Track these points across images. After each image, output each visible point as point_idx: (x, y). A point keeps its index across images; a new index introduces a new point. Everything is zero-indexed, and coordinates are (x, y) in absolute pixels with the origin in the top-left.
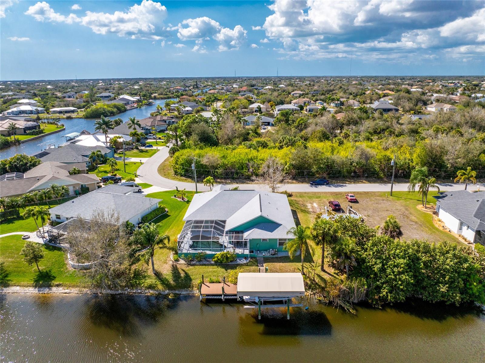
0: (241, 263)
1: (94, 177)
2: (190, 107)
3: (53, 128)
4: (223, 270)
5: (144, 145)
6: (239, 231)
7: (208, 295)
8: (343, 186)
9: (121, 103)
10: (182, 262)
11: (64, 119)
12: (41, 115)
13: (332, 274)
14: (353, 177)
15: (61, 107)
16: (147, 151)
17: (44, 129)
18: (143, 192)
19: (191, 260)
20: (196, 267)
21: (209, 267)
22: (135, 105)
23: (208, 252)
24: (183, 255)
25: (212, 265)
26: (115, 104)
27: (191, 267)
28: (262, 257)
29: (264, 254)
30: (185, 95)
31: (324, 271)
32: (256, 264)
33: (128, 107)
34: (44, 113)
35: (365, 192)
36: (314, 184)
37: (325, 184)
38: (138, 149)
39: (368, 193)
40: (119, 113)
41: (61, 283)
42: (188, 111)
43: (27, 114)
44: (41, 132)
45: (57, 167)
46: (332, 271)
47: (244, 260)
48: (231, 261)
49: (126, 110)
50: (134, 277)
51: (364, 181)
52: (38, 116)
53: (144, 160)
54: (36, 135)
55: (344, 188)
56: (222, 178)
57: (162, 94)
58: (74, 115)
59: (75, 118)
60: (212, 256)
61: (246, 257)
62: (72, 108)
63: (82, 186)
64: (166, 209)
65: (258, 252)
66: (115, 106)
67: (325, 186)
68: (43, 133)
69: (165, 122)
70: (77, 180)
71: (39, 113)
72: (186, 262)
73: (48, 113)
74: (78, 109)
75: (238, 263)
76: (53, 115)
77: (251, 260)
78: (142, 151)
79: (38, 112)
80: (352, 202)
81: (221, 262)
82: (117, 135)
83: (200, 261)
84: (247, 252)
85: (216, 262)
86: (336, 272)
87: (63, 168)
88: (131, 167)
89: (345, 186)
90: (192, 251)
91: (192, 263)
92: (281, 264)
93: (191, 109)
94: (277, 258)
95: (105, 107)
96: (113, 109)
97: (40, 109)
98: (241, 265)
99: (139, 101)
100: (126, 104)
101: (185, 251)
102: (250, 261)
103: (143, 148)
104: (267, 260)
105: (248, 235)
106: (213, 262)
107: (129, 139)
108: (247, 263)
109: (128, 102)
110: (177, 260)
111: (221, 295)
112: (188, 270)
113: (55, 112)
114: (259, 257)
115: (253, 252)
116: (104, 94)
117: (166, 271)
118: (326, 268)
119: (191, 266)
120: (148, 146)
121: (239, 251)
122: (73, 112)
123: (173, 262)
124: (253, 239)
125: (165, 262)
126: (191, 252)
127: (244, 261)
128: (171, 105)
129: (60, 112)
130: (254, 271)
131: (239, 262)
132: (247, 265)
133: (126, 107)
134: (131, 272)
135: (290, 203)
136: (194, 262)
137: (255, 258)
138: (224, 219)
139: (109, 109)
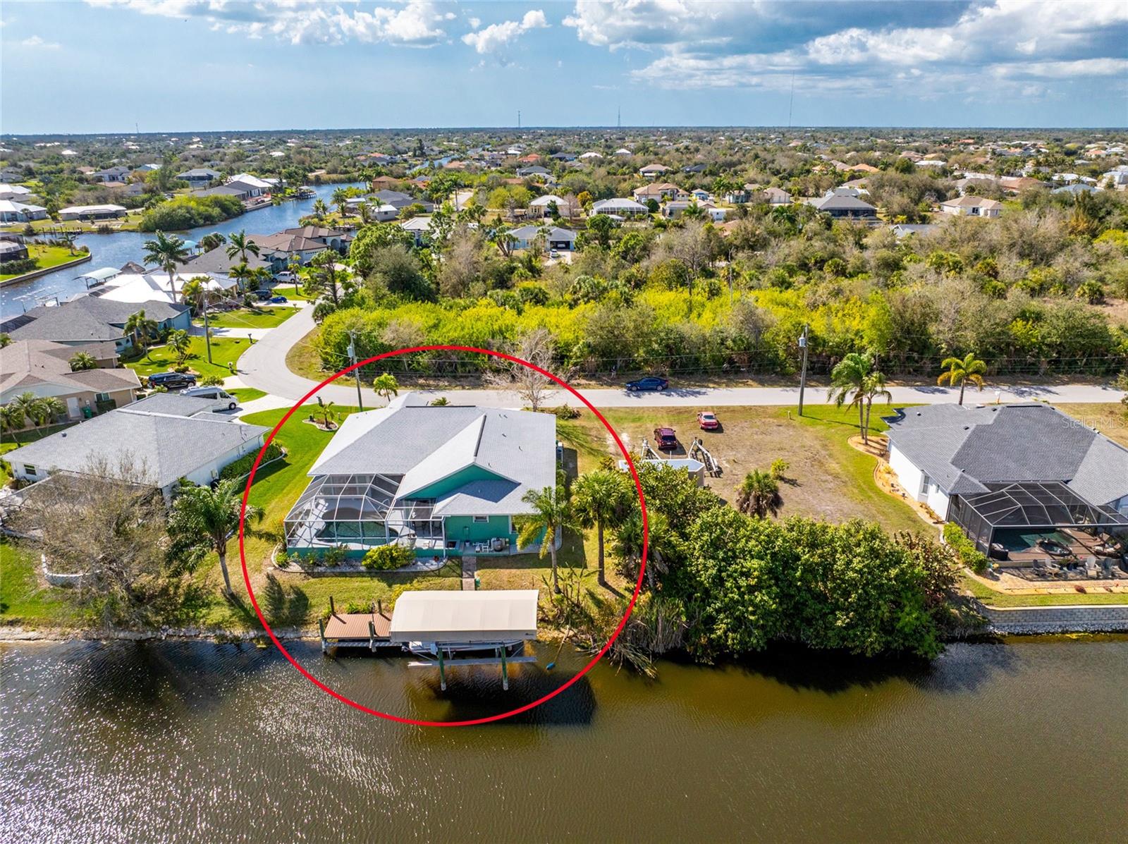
0: (425, 569)
1: (131, 375)
2: (392, 203)
3: (62, 255)
4: (383, 585)
5: (265, 297)
6: (424, 498)
7: (342, 640)
8: (699, 393)
9: (232, 195)
10: (295, 567)
11: (91, 232)
12: (36, 225)
13: (621, 591)
14: (726, 372)
15: (88, 204)
16: (270, 312)
17: (37, 260)
18: (241, 409)
19: (316, 563)
20: (324, 579)
21: (354, 579)
22: (268, 199)
23: (354, 546)
24: (296, 554)
25: (361, 574)
26: (216, 198)
27: (313, 580)
28: (473, 555)
29: (478, 549)
30: (387, 175)
31: (604, 584)
32: (459, 572)
33: (248, 204)
34: (46, 218)
35: (744, 407)
36: (634, 388)
37: (660, 388)
38: (248, 305)
39: (750, 408)
40: (226, 219)
41: (20, 617)
42: (386, 213)
43: (3, 220)
44: (31, 265)
45: (44, 352)
46: (622, 584)
47: (434, 562)
48: (404, 566)
49: (243, 212)
50: (183, 604)
51: (750, 382)
52: (29, 227)
53: (258, 333)
54: (16, 273)
55: (700, 397)
56: (428, 377)
57: (335, 171)
58: (116, 224)
59: (119, 231)
60: (361, 555)
61: (437, 556)
62: (113, 208)
63: (99, 396)
64: (284, 450)
65: (467, 544)
66: (217, 203)
67: (657, 394)
68: (35, 268)
69: (325, 241)
70: (88, 384)
71: (31, 219)
72: (303, 568)
73: (54, 218)
74: (129, 207)
75: (419, 569)
76: (66, 223)
77: (449, 563)
78: (259, 312)
79: (30, 217)
80: (707, 430)
81: (380, 568)
82: (201, 275)
83: (336, 565)
84: (440, 545)
85: (369, 567)
86: (632, 586)
87: (58, 356)
88: (227, 350)
89: (704, 393)
90: (318, 544)
91: (316, 571)
92: (514, 571)
93: (394, 209)
94: (505, 556)
95: (192, 204)
96: (210, 210)
97: (33, 208)
98: (425, 574)
99: (277, 189)
100: (244, 197)
101: (302, 545)
102: (445, 566)
103: (261, 304)
104: (484, 562)
105: (441, 509)
106: (363, 569)
107: (230, 283)
108: (439, 570)
109: (248, 192)
110: (283, 565)
111: (367, 640)
112: (307, 587)
113: (71, 217)
114: (468, 555)
115: (453, 544)
116: (196, 172)
118: (610, 578)
119: (313, 577)
120: (276, 301)
121: (423, 543)
122: (115, 215)
123: (276, 568)
124: (453, 517)
125: (258, 570)
126: (315, 546)
127: (433, 565)
128: (349, 200)
129: (84, 217)
130: (451, 588)
131: (421, 567)
132: (436, 573)
133: (243, 203)
134: (181, 591)
135: (568, 434)
136: (321, 569)
137: (458, 557)
138: (399, 473)
139: (202, 208)
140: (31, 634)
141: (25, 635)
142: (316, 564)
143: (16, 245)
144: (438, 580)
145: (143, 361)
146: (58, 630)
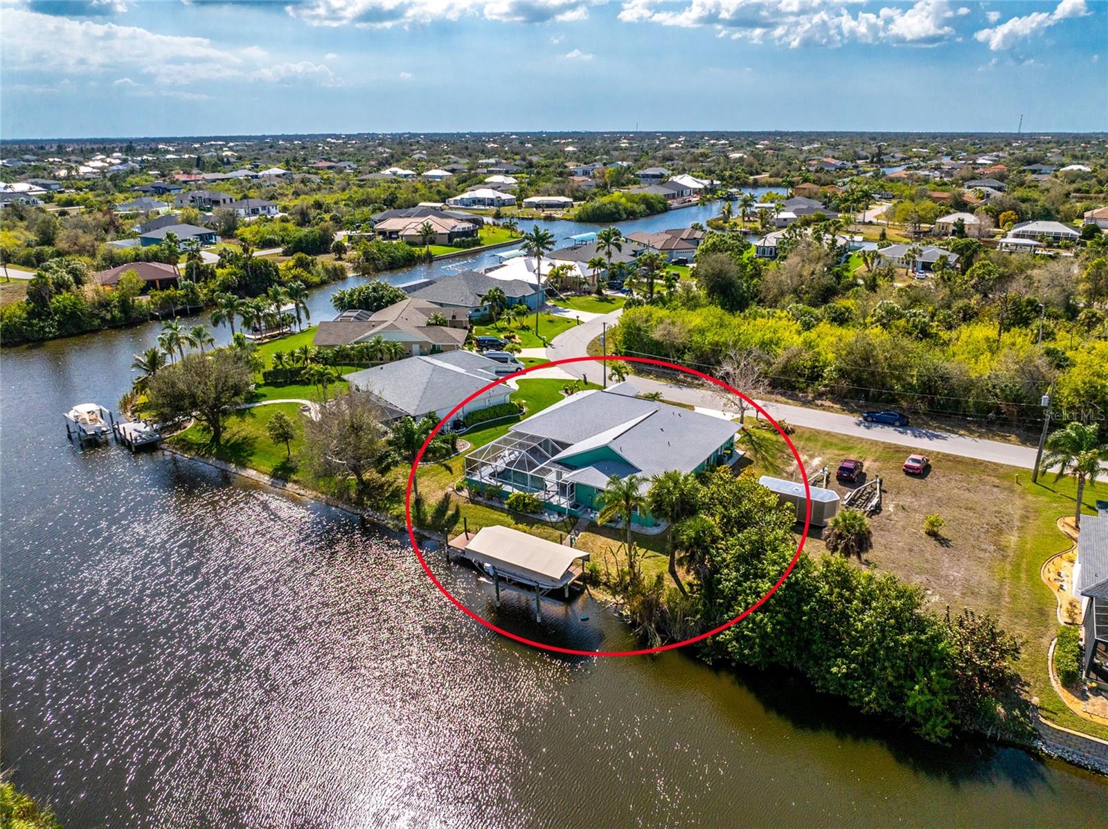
0: (548, 519)
3: (502, 236)
4: (513, 522)
5: (617, 287)
6: (571, 464)
8: (937, 437)
9: (661, 194)
10: (465, 493)
11: (538, 219)
12: (504, 210)
15: (549, 195)
16: (612, 300)
17: (482, 238)
20: (478, 506)
21: (496, 512)
22: (695, 199)
23: (507, 488)
24: (471, 484)
25: (502, 510)
26: (645, 196)
27: (470, 505)
28: (586, 520)
31: (672, 572)
33: (675, 203)
34: (513, 205)
35: (975, 460)
36: (869, 419)
37: (897, 424)
38: (599, 294)
39: (981, 463)
40: (648, 215)
42: (786, 220)
43: (484, 205)
44: (477, 243)
45: (417, 309)
47: (556, 516)
48: (533, 512)
49: (666, 209)
50: (388, 497)
51: (1013, 438)
52: (498, 211)
53: (585, 316)
54: (465, 248)
55: (936, 441)
58: (558, 214)
59: (559, 219)
60: (506, 495)
61: (561, 512)
62: (562, 199)
63: (434, 346)
64: (525, 409)
65: (589, 510)
66: (645, 200)
67: (892, 429)
68: (479, 244)
70: (431, 336)
71: (504, 205)
72: (470, 495)
73: (520, 206)
74: (576, 199)
75: (543, 518)
76: (526, 210)
77: (567, 520)
79: (504, 203)
80: (907, 473)
81: (515, 509)
82: (568, 263)
83: (490, 499)
84: (567, 504)
85: (510, 505)
88: (557, 326)
89: (944, 438)
90: (487, 480)
91: (476, 499)
92: (609, 540)
94: (612, 528)
95: (623, 200)
96: (635, 206)
97: (505, 196)
98: (545, 523)
99: (711, 190)
100: (673, 197)
101: (476, 478)
102: (563, 521)
103: (610, 293)
104: (592, 527)
106: (506, 507)
107: (589, 272)
108: (557, 523)
109: (681, 191)
110: (460, 489)
112: (464, 508)
113: (530, 205)
114: (583, 518)
115: (577, 507)
116: (650, 171)
117: (432, 500)
119: (472, 503)
120: (623, 291)
121: (555, 500)
122: (562, 206)
123: (453, 490)
124: (578, 484)
125: (443, 489)
126: (484, 481)
127: (554, 518)
129: (538, 206)
130: (555, 540)
131: (546, 517)
132: (554, 526)
133: (670, 201)
134: (391, 489)
135: (760, 446)
136: (480, 499)
137: (577, 518)
138: (569, 442)
139: (629, 205)
140: (302, 492)
141: (298, 491)
142: (479, 494)
143: (471, 225)
144: (550, 530)
145: (490, 327)
146: (315, 493)
